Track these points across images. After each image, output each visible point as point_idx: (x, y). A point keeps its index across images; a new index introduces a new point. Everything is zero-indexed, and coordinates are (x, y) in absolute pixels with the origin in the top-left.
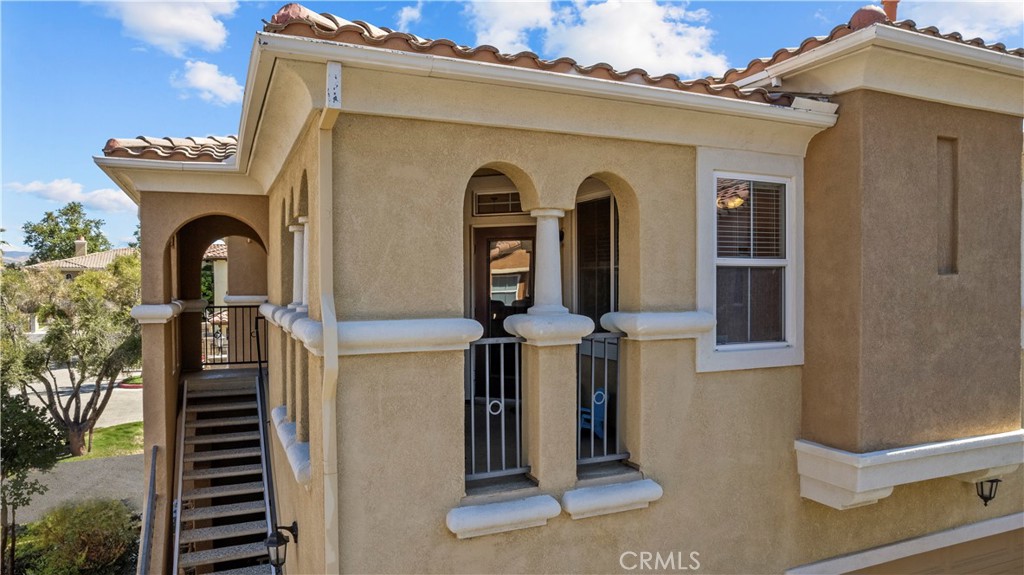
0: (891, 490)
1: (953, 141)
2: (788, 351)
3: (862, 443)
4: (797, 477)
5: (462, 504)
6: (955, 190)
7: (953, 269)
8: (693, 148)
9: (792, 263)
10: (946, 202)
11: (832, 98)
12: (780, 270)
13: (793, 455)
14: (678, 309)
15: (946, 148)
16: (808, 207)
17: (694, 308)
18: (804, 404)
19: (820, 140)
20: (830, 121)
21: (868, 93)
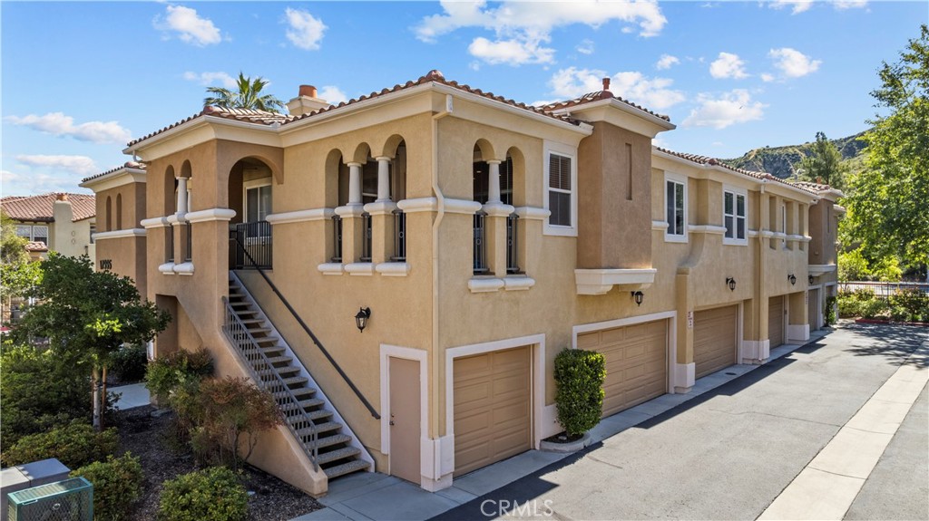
0: (611, 288)
1: (630, 145)
2: (571, 230)
3: (603, 265)
4: (576, 285)
5: (472, 279)
6: (631, 165)
7: (630, 198)
8: (542, 139)
9: (573, 192)
10: (628, 170)
11: (591, 123)
12: (569, 195)
13: (574, 275)
14: (538, 207)
15: (628, 148)
16: (579, 169)
17: (542, 208)
18: (578, 254)
19: (585, 142)
20: (590, 133)
21: (605, 123)
